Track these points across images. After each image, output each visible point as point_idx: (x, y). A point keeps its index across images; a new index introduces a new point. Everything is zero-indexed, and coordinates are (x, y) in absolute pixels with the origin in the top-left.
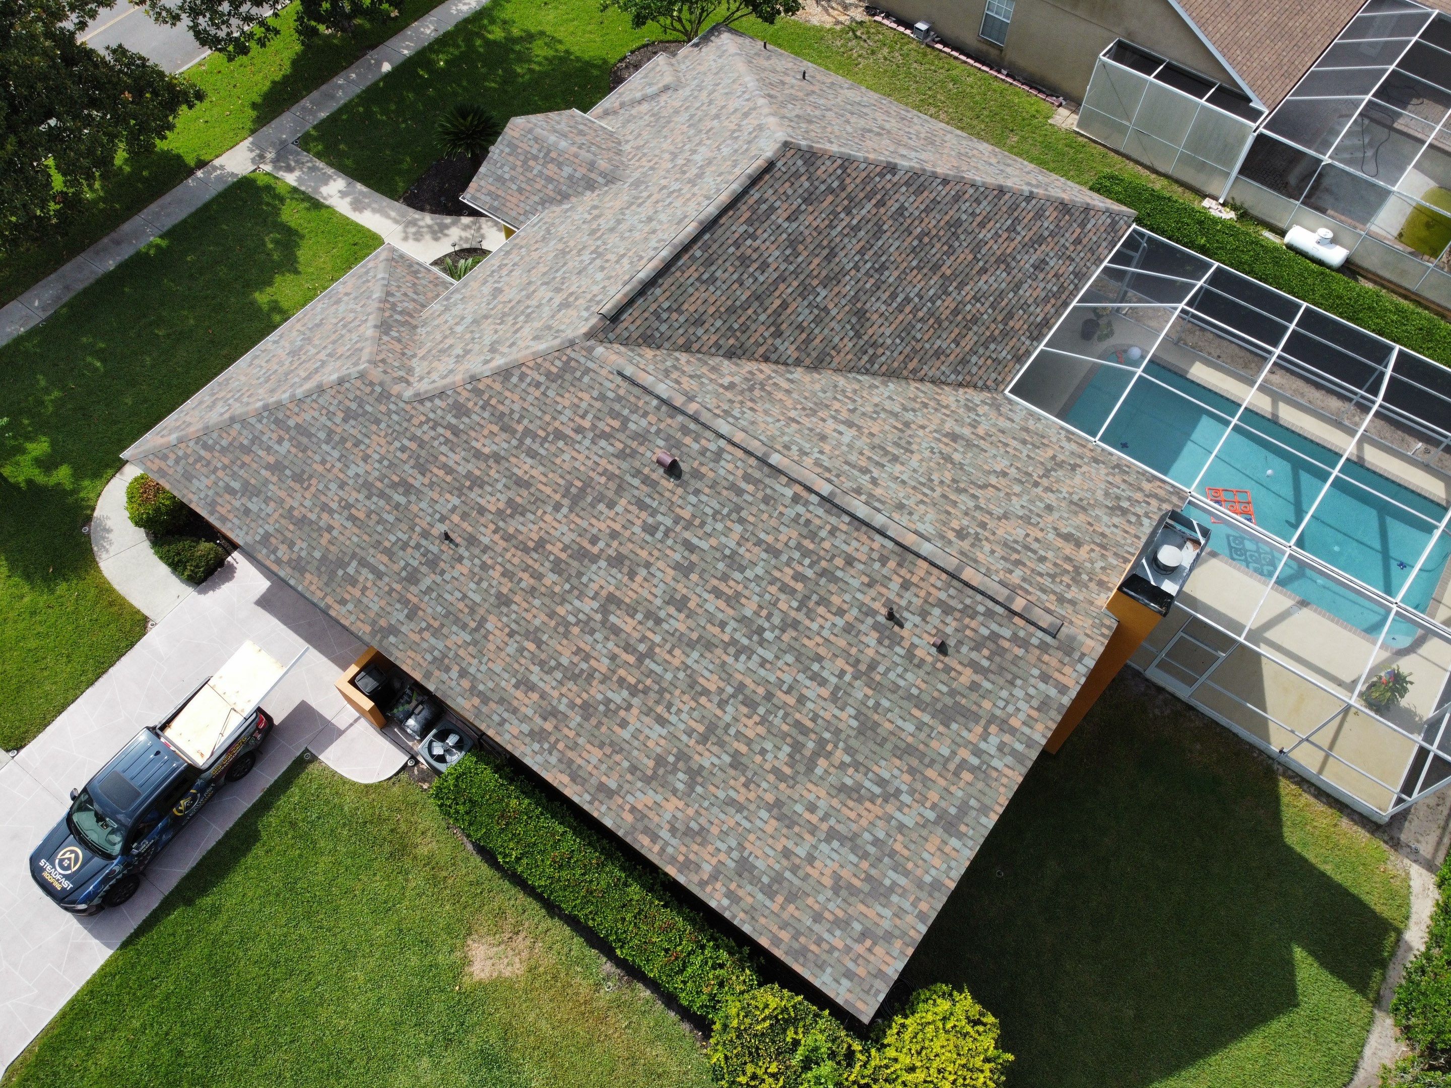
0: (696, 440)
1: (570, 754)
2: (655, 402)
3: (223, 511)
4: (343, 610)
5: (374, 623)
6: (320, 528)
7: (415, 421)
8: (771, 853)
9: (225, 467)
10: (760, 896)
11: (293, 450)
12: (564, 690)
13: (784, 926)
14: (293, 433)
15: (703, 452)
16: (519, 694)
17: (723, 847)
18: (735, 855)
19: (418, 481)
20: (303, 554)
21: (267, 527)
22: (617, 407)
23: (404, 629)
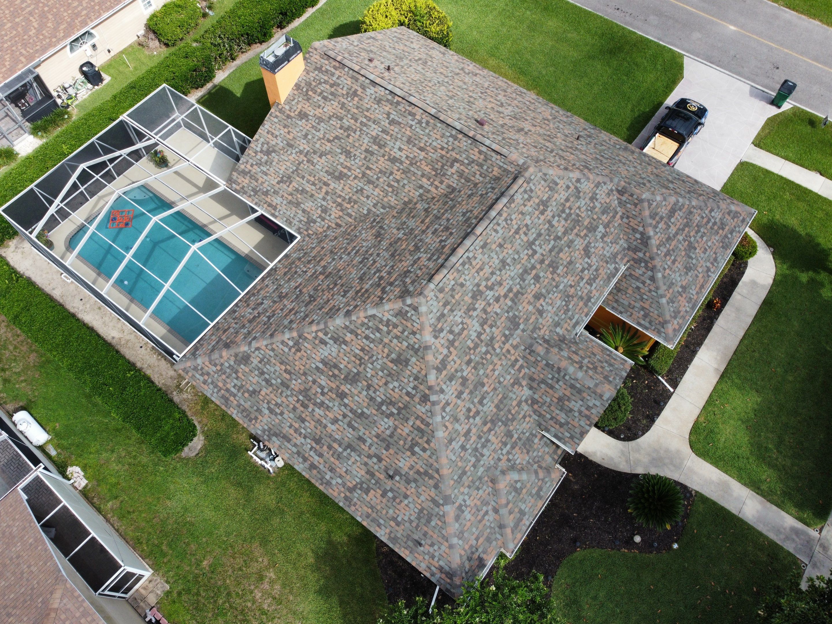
8: (434, 53)
17: (450, 58)
18: (446, 56)
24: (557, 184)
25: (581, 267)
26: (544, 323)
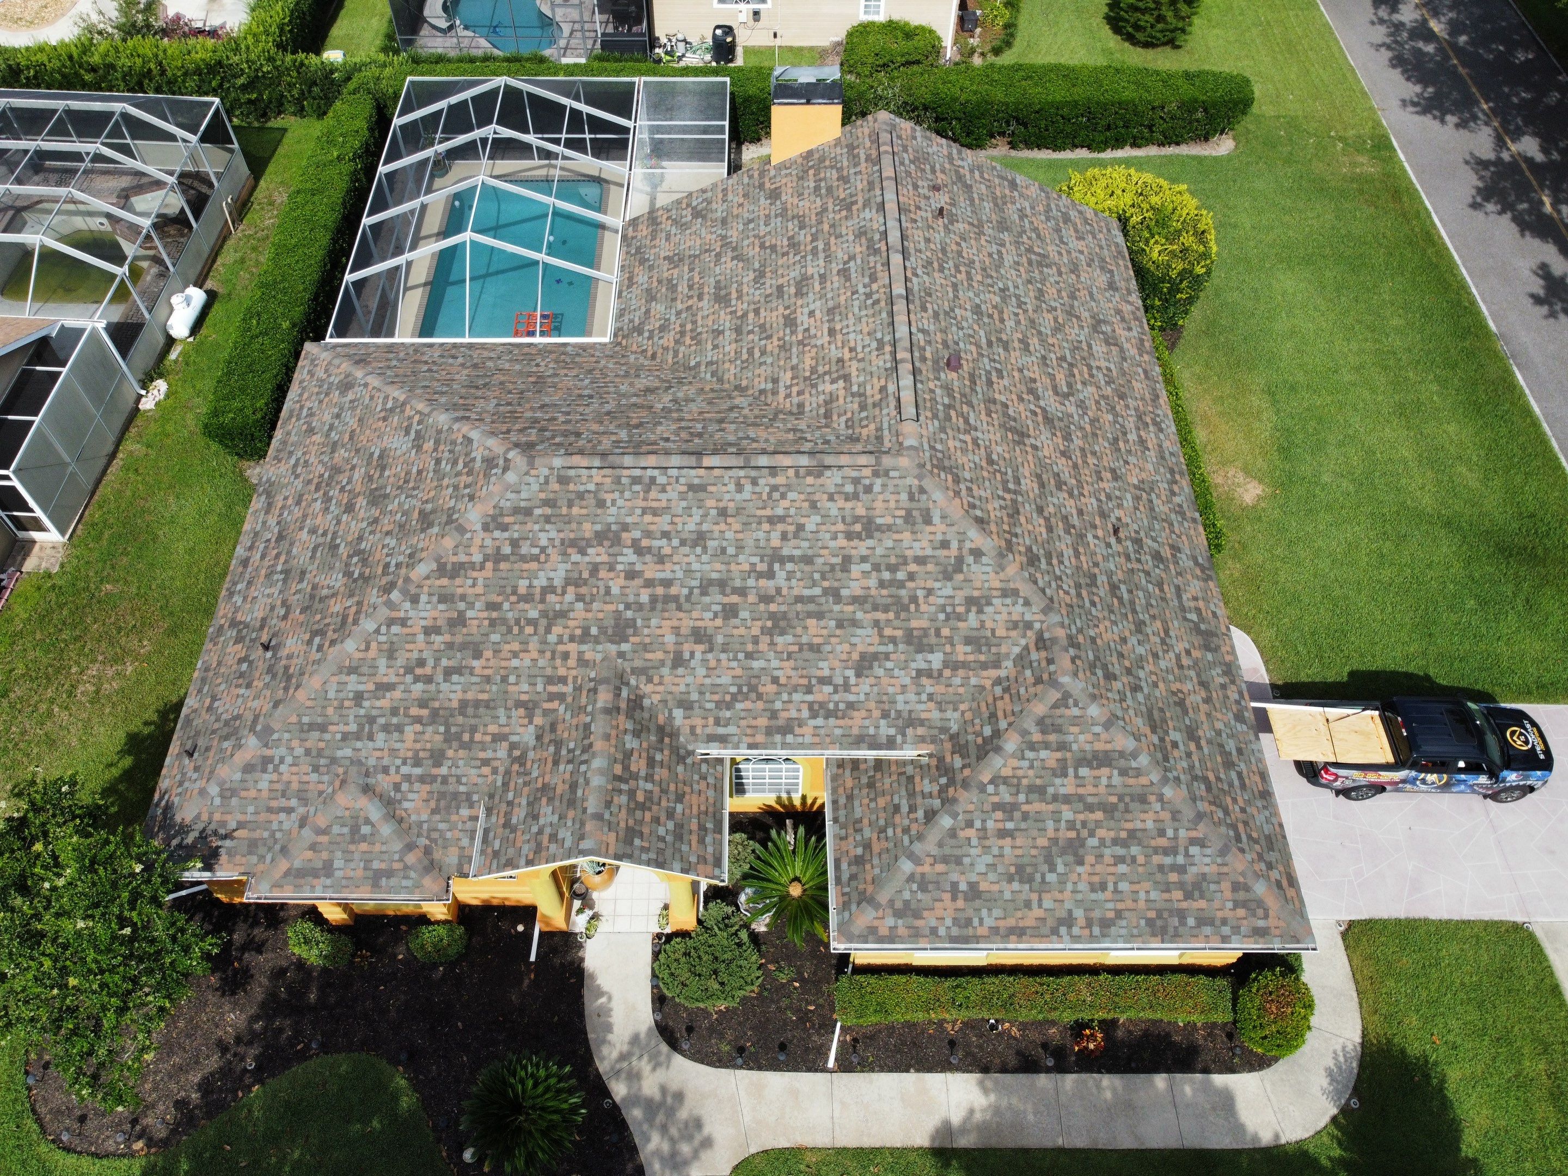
0: (925, 350)
1: (1149, 402)
2: (920, 386)
3: (1255, 778)
4: (1219, 612)
6: (1194, 663)
8: (1095, 273)
9: (1234, 800)
11: (1170, 724)
12: (1124, 414)
14: (1160, 732)
15: (928, 343)
16: (1150, 446)
17: (1113, 300)
18: (1111, 293)
19: (1103, 579)
20: (1219, 671)
21: (1232, 722)
22: (941, 415)
23: (1188, 552)
24: (928, 521)
25: (826, 673)
26: (667, 679)
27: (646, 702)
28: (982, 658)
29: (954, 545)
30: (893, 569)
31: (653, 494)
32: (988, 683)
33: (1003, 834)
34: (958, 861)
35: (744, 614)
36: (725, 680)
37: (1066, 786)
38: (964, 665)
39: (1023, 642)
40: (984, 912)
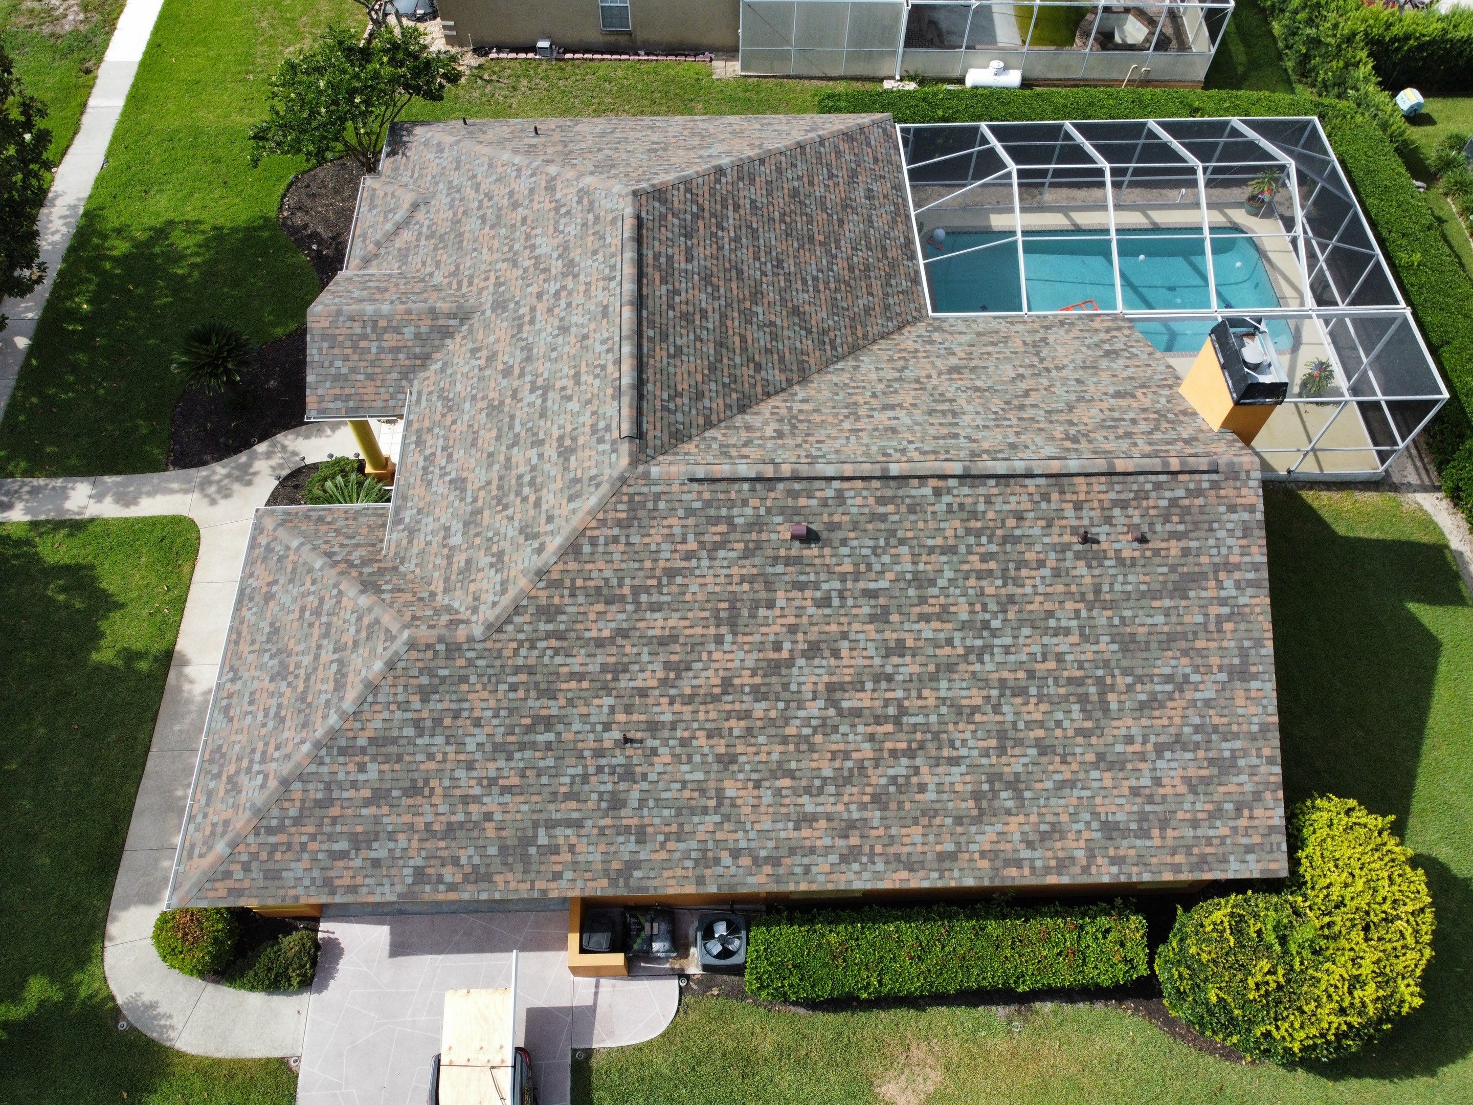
0: (809, 498)
1: (892, 850)
2: (746, 486)
3: (347, 881)
4: (563, 883)
5: (606, 873)
6: (476, 823)
7: (507, 653)
8: (1122, 801)
9: (313, 837)
10: (1139, 843)
11: (386, 767)
12: (846, 798)
13: (1174, 852)
14: (372, 750)
15: (824, 503)
16: (805, 833)
17: (1081, 826)
18: (1095, 825)
19: (553, 708)
20: (476, 860)
21: (411, 863)
22: (712, 512)
23: (643, 856)
25: (455, 457)
26: (463, 349)
27: (448, 342)
28: (453, 577)
29: (550, 527)
30: (532, 483)
31: (601, 284)
32: (432, 588)
33: (303, 609)
34: (291, 581)
35: (505, 382)
36: (459, 387)
37: (326, 655)
38: (450, 564)
39: (462, 609)
40: (255, 610)
